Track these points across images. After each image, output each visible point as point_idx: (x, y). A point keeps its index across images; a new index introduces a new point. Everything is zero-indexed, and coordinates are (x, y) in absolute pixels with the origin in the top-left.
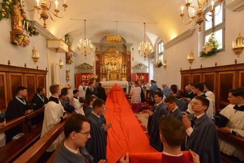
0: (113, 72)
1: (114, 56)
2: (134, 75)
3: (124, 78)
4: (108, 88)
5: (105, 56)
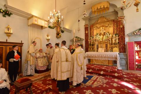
0: (100, 43)
1: (103, 26)
2: (131, 44)
3: (114, 49)
4: (93, 58)
5: (94, 28)
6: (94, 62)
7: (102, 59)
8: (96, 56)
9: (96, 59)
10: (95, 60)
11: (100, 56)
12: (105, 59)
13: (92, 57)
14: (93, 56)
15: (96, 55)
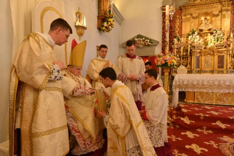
4: (196, 90)
5: (183, 17)
6: (197, 99)
7: (222, 91)
8: (205, 83)
9: (205, 91)
10: (201, 93)
11: (216, 83)
12: (227, 91)
13: (194, 86)
14: (195, 83)
15: (203, 81)
